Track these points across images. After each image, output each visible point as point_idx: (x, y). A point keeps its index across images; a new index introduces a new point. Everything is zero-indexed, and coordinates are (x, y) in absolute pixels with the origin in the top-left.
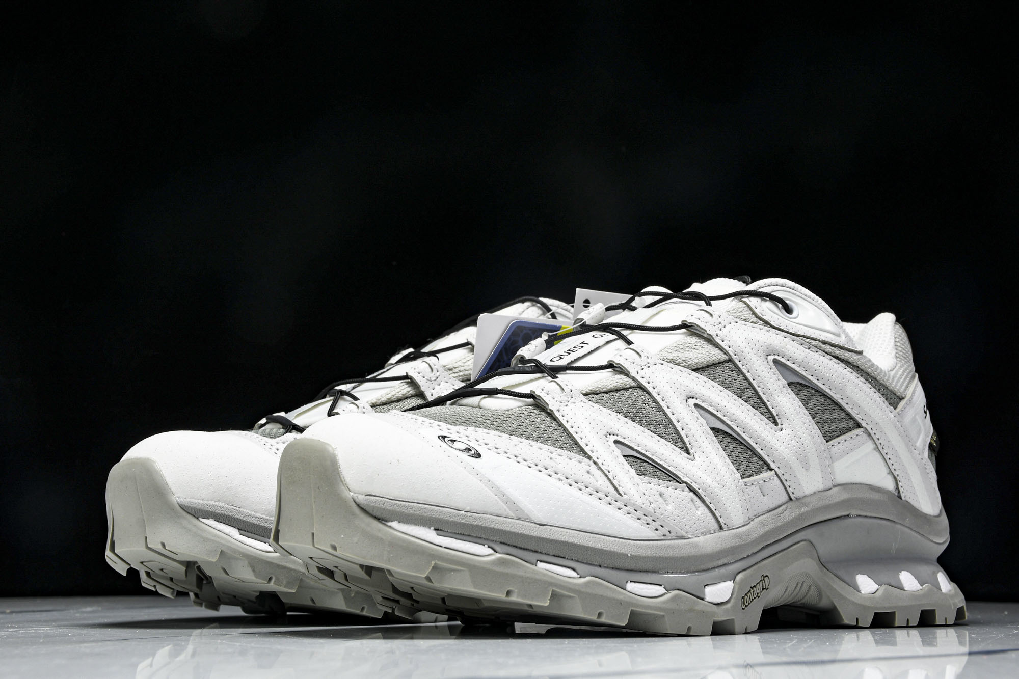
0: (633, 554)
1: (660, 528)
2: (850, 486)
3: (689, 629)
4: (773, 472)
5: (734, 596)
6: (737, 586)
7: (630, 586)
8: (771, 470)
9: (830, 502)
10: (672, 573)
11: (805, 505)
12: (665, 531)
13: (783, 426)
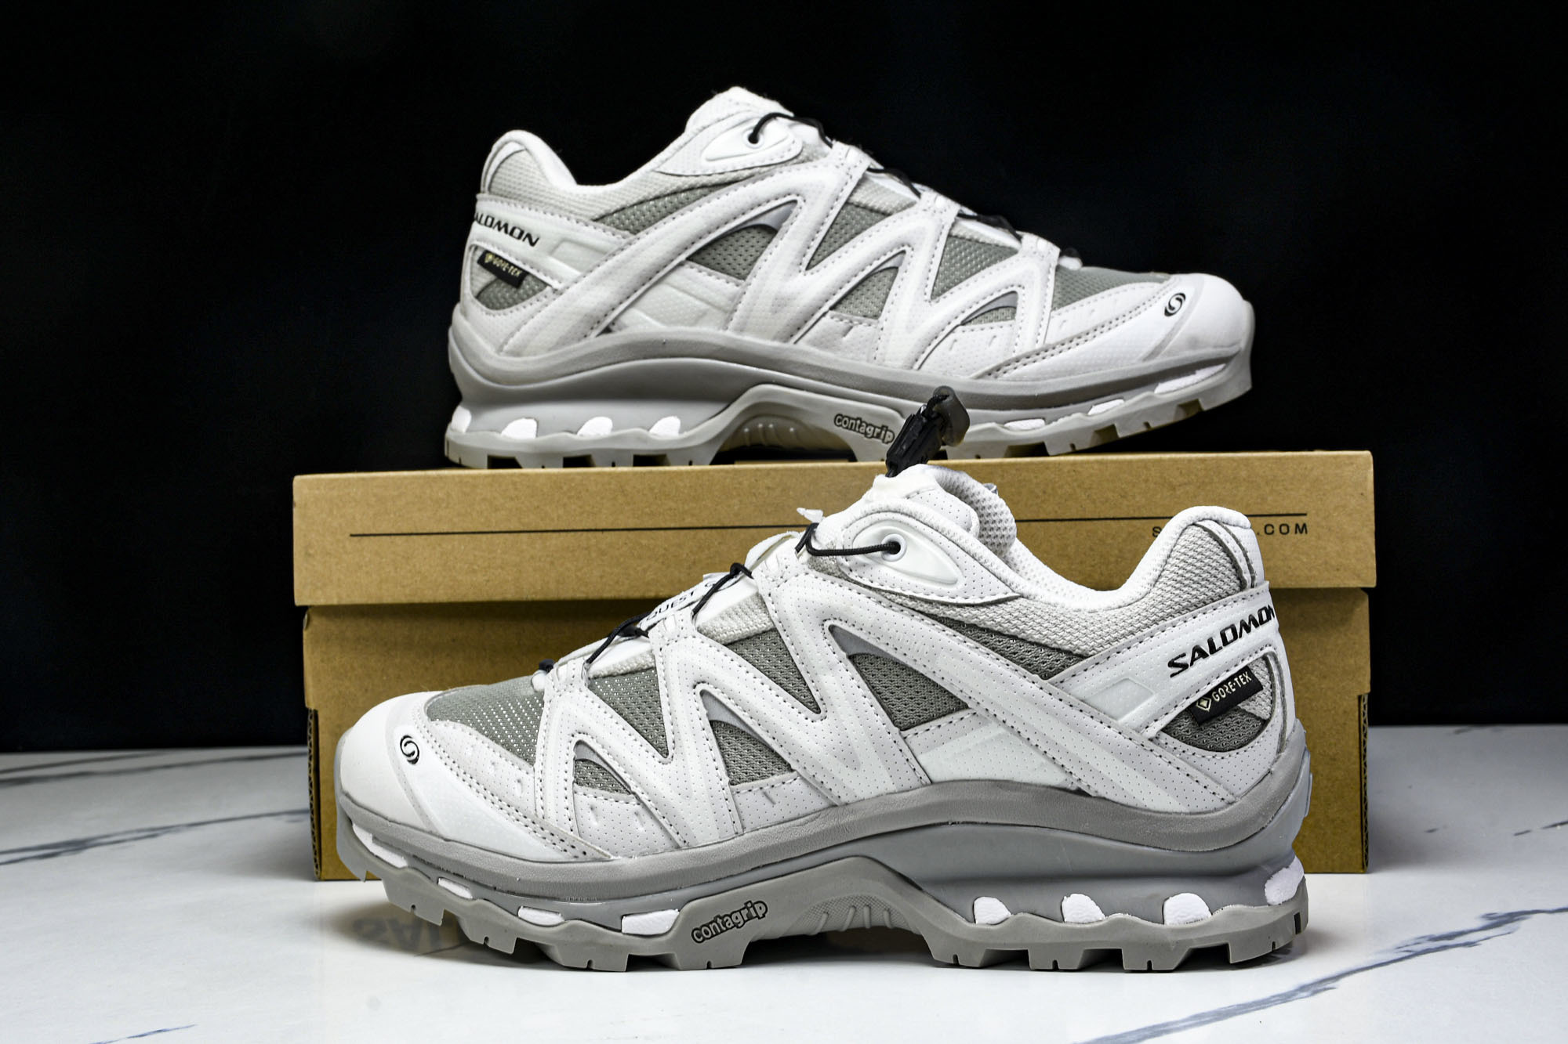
0: (523, 878)
1: (569, 849)
2: (955, 784)
3: (590, 963)
4: (795, 772)
5: (674, 929)
6: (682, 917)
7: (522, 912)
8: (792, 771)
9: (899, 809)
10: (576, 901)
11: (853, 812)
12: (577, 852)
13: (828, 714)
